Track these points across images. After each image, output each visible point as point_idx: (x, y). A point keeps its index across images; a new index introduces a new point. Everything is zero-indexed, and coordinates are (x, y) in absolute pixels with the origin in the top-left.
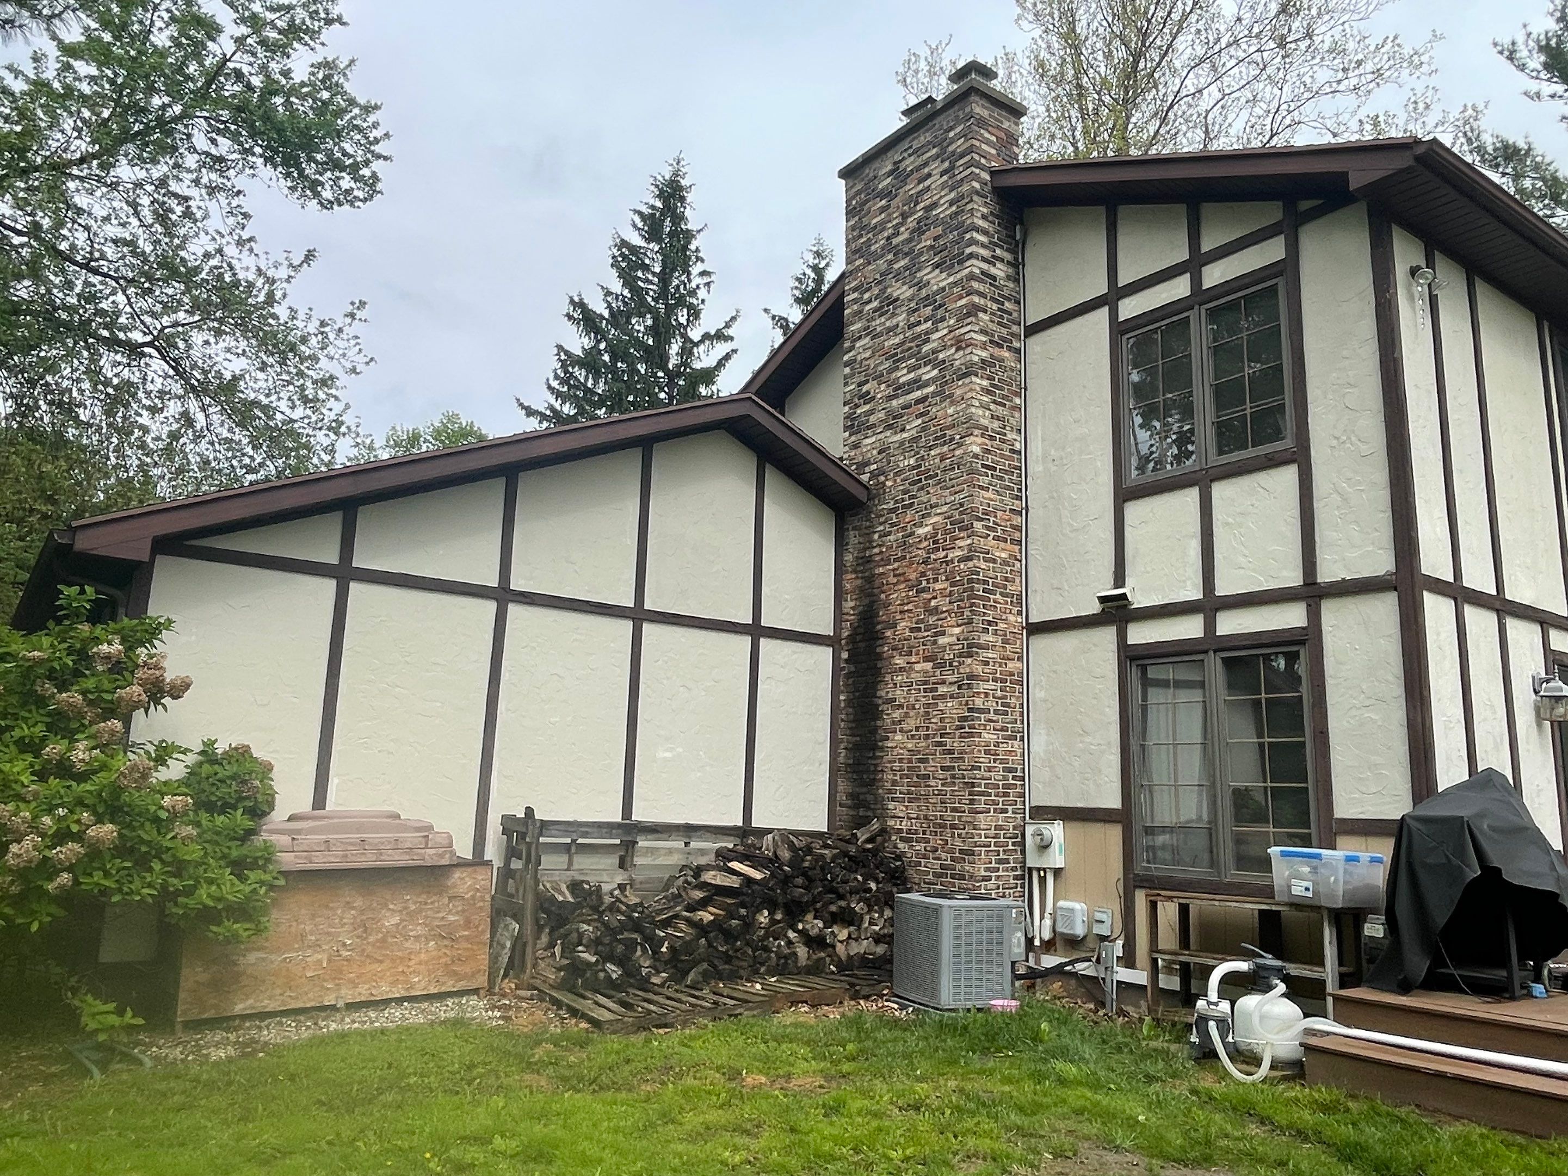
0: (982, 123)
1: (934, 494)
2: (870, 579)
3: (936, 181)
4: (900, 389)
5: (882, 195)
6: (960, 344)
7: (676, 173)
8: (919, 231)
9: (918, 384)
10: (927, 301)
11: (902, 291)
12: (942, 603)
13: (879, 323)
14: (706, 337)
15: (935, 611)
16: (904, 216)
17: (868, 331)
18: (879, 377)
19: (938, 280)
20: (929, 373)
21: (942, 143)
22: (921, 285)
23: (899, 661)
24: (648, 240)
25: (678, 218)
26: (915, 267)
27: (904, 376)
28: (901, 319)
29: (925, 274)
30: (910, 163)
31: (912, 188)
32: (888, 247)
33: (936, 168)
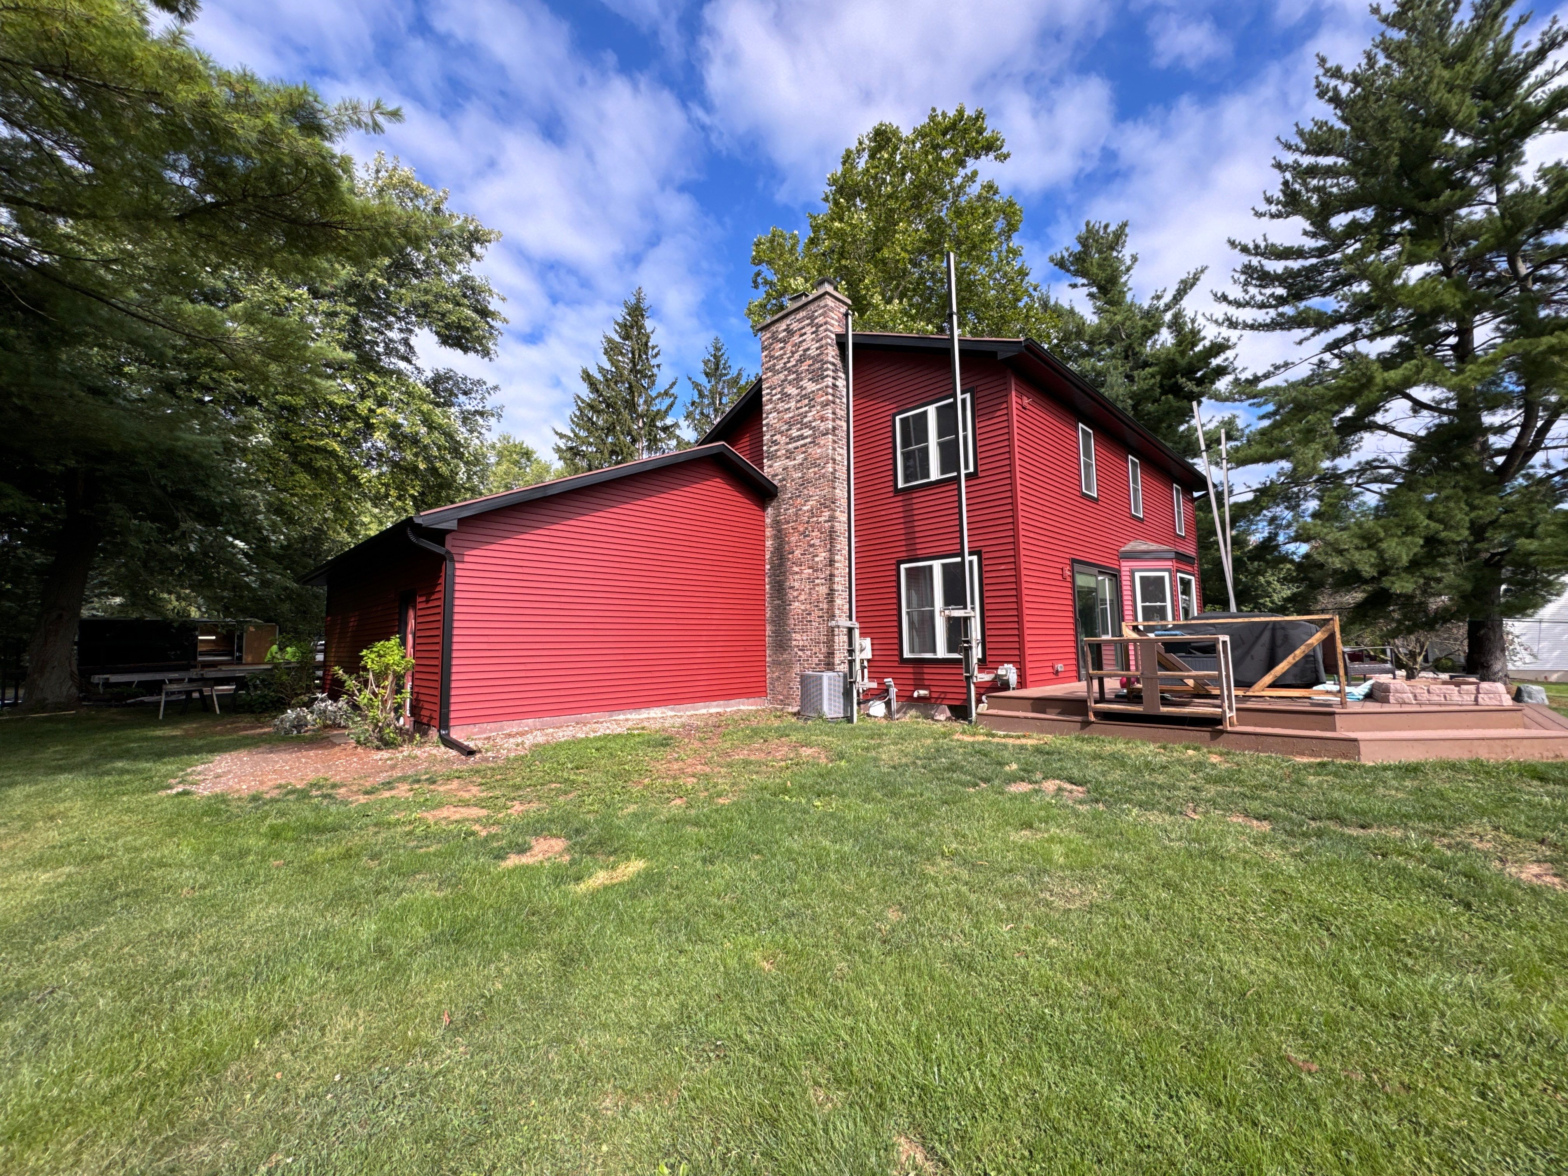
0: (832, 310)
1: (811, 491)
2: (779, 531)
3: (809, 337)
4: (793, 440)
5: (781, 341)
6: (823, 419)
7: (638, 300)
8: (800, 361)
9: (802, 437)
10: (805, 397)
11: (792, 391)
12: (817, 542)
13: (781, 406)
14: (659, 395)
15: (813, 546)
16: (793, 353)
17: (775, 410)
18: (781, 433)
19: (811, 387)
20: (807, 432)
21: (812, 318)
22: (802, 388)
23: (796, 569)
24: (624, 339)
25: (640, 328)
26: (799, 379)
27: (794, 433)
28: (793, 404)
29: (803, 383)
30: (795, 326)
31: (796, 339)
32: (784, 368)
33: (809, 330)
